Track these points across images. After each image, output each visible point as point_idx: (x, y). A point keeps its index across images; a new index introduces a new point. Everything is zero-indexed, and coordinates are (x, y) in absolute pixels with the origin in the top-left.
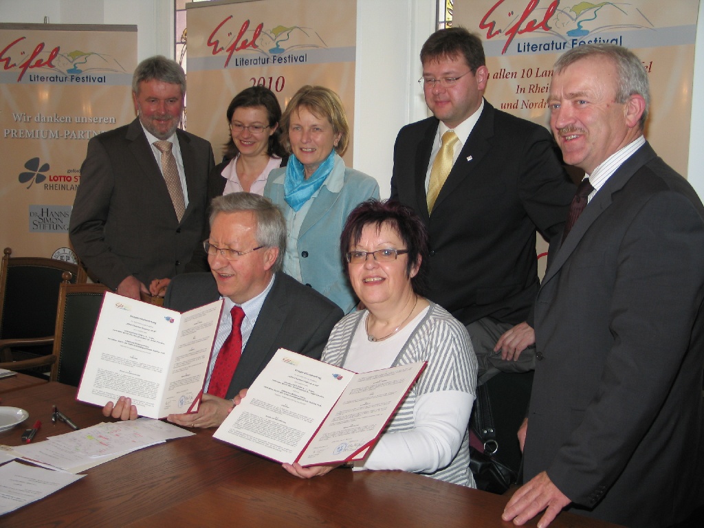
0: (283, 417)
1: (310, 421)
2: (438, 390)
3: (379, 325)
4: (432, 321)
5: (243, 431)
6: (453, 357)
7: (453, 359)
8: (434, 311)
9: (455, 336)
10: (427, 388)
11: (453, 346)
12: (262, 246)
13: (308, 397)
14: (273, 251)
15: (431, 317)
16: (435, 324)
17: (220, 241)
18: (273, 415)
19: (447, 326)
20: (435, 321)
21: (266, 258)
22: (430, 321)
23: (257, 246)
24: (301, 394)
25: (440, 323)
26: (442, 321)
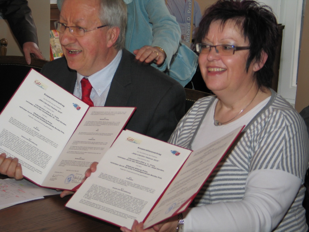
0: (128, 189)
1: (152, 191)
2: (266, 167)
3: (226, 109)
4: (271, 110)
5: (92, 201)
6: (284, 141)
7: (283, 143)
8: (274, 102)
9: (288, 124)
10: (257, 165)
11: (285, 132)
12: (105, 25)
13: (150, 170)
14: (115, 31)
15: (271, 107)
16: (272, 114)
17: (68, 20)
18: (120, 186)
19: (282, 116)
20: (273, 111)
21: (108, 37)
22: (269, 111)
23: (101, 25)
24: (143, 168)
25: (276, 113)
26: (279, 111)
